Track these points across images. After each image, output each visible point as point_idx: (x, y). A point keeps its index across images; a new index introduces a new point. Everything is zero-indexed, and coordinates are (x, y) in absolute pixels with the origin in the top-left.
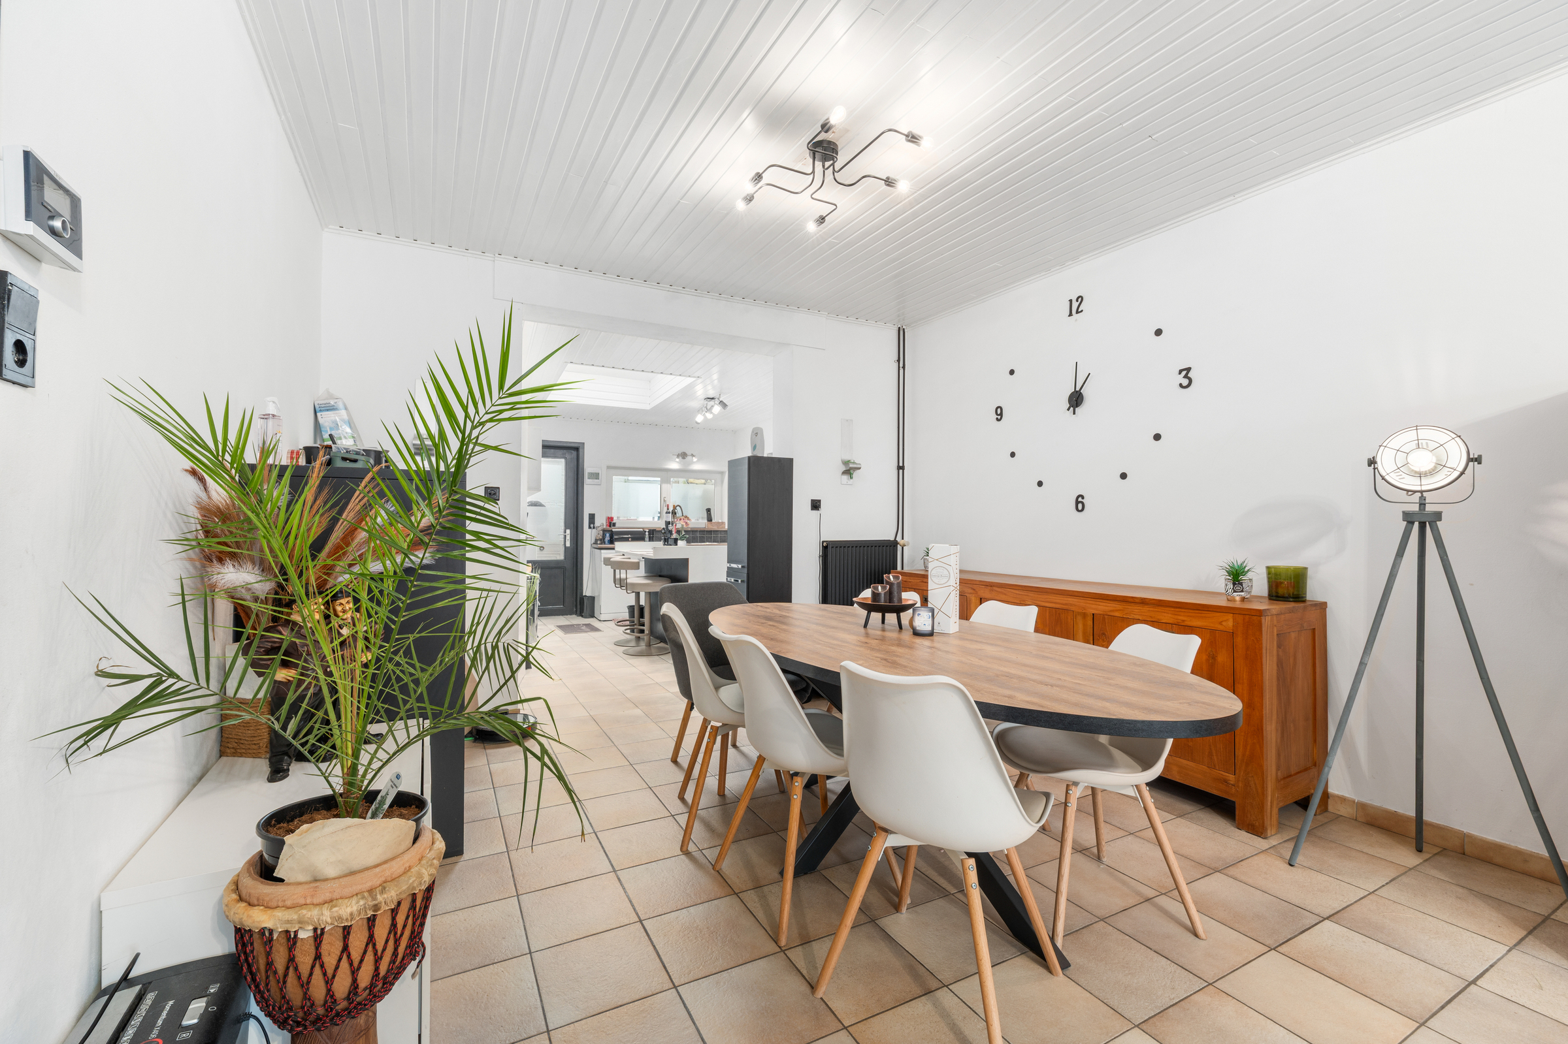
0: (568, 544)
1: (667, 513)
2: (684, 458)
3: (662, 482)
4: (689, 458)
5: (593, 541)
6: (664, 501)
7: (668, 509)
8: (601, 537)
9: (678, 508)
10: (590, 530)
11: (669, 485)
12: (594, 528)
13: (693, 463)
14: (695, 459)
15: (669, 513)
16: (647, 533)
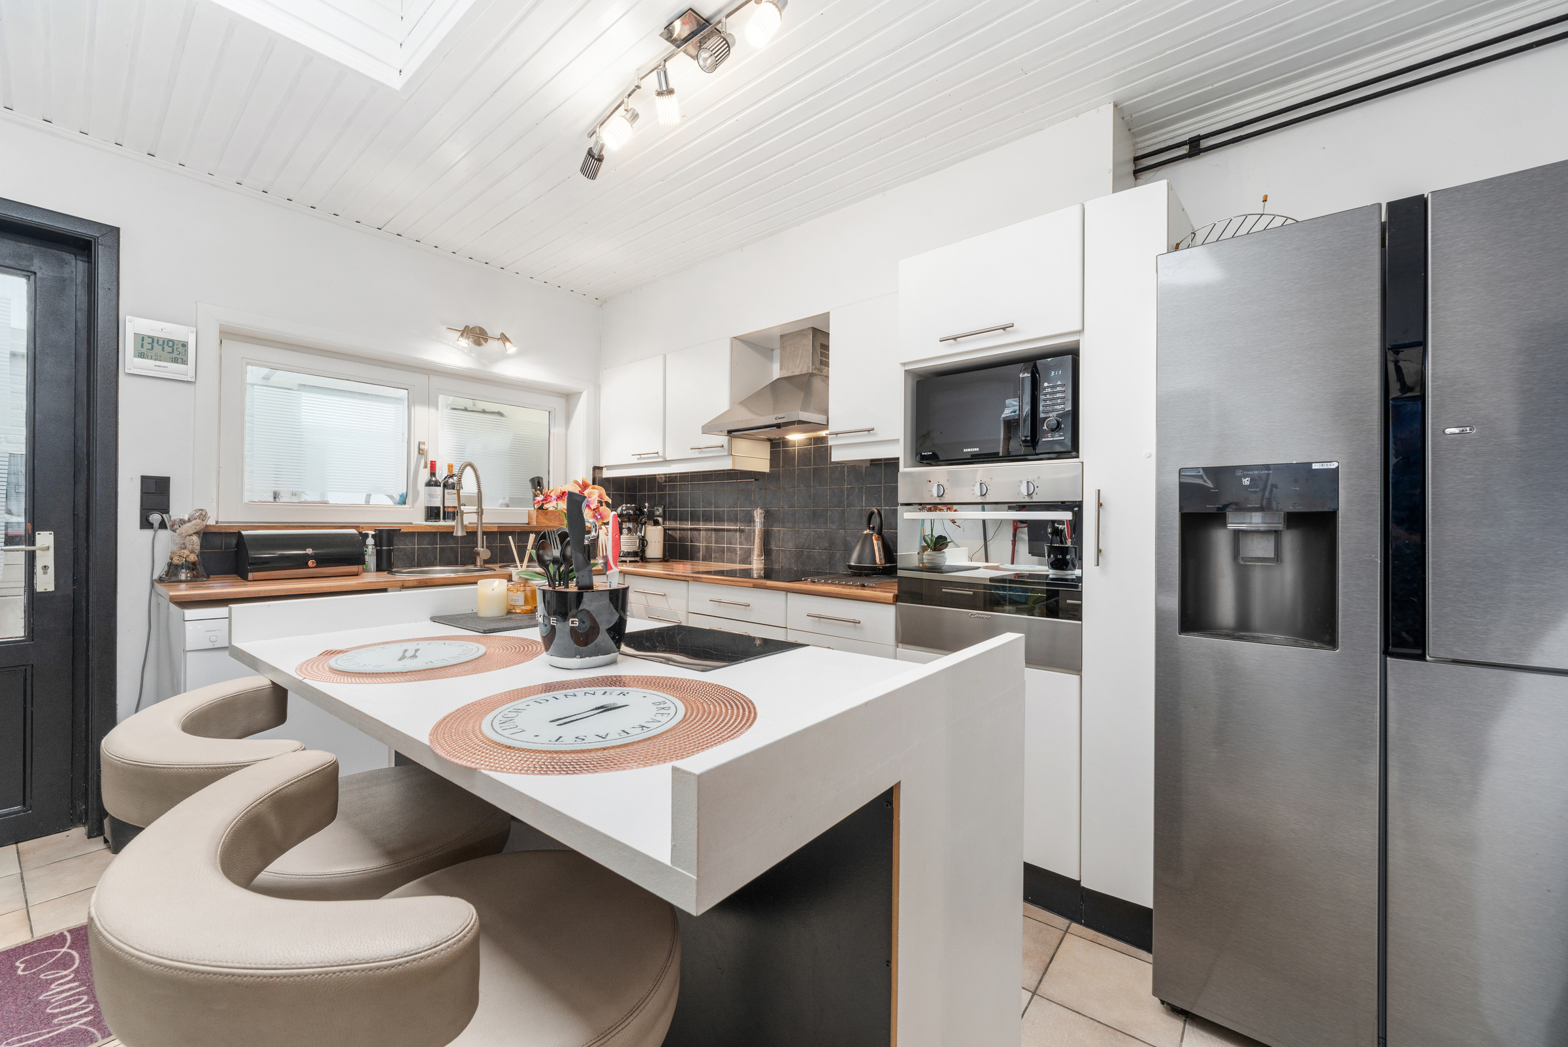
0: (45, 583)
1: (429, 484)
2: (478, 343)
3: (411, 403)
4: (493, 346)
5: (160, 569)
6: (421, 452)
7: (433, 474)
8: (193, 558)
9: (469, 473)
10: (149, 533)
11: (432, 411)
12: (163, 525)
13: (505, 357)
14: (511, 349)
15: (437, 484)
16: (370, 541)
